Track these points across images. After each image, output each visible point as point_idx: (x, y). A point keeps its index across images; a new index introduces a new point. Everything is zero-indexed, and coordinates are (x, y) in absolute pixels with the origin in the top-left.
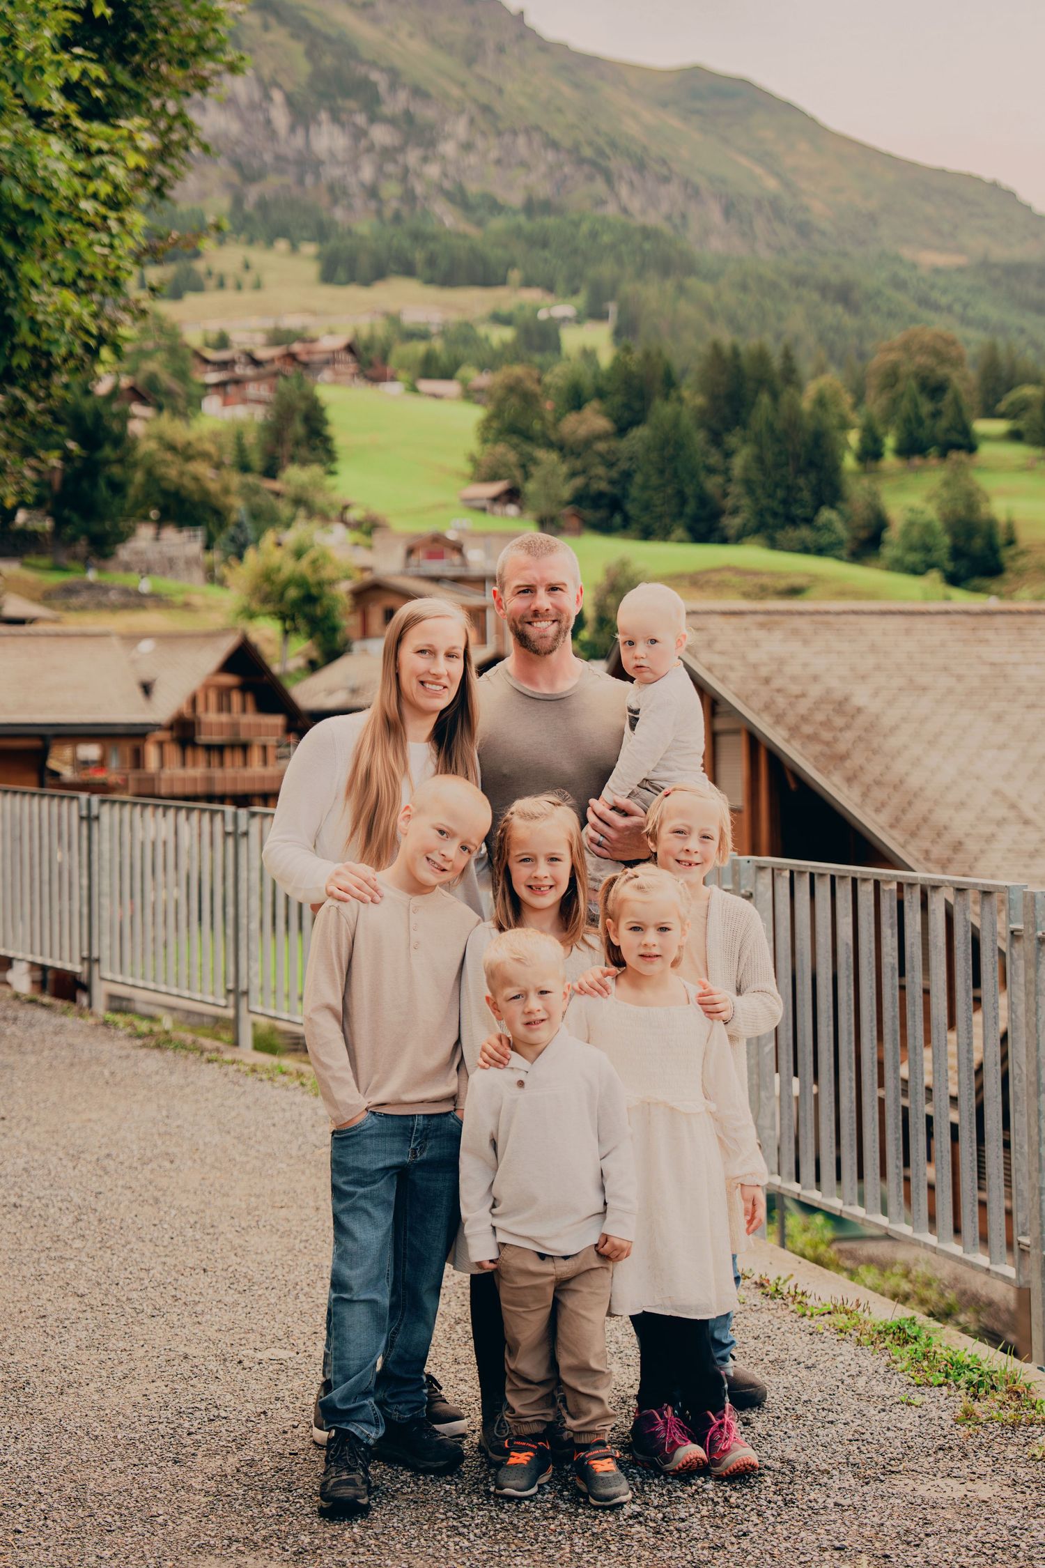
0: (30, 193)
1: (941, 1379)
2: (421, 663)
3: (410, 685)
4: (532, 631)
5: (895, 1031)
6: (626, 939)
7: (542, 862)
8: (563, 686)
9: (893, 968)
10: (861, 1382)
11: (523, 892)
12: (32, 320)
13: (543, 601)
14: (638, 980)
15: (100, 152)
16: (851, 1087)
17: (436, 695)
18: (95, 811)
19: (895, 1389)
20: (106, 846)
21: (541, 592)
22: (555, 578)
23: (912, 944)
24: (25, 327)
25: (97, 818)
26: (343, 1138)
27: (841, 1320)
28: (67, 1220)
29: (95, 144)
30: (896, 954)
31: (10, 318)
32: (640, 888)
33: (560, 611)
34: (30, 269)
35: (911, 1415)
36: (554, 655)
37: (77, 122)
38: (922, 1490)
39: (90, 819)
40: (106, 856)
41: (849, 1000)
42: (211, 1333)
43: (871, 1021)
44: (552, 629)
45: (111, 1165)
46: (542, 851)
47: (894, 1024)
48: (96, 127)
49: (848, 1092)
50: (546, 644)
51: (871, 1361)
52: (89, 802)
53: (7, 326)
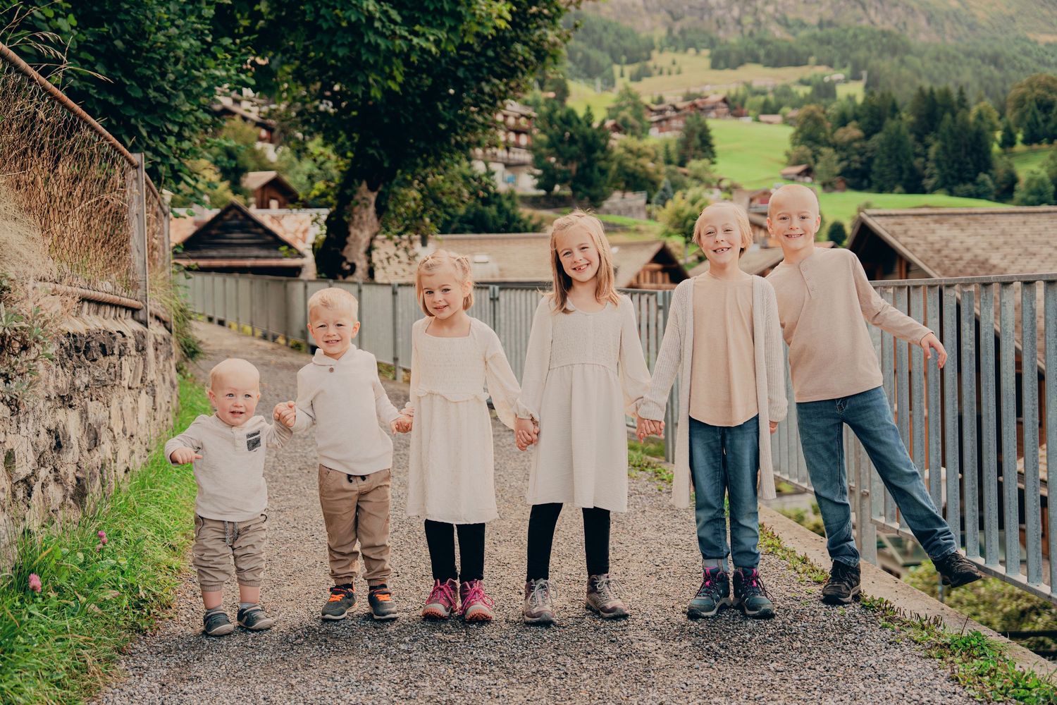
5: (972, 403)
9: (971, 354)
16: (937, 449)
18: (496, 296)
20: (502, 316)
23: (986, 333)
24: (468, 19)
25: (498, 299)
30: (973, 343)
31: (460, 12)
39: (494, 300)
40: (503, 321)
41: (937, 381)
43: (953, 396)
47: (971, 397)
49: (935, 452)
52: (494, 289)
53: (459, 18)
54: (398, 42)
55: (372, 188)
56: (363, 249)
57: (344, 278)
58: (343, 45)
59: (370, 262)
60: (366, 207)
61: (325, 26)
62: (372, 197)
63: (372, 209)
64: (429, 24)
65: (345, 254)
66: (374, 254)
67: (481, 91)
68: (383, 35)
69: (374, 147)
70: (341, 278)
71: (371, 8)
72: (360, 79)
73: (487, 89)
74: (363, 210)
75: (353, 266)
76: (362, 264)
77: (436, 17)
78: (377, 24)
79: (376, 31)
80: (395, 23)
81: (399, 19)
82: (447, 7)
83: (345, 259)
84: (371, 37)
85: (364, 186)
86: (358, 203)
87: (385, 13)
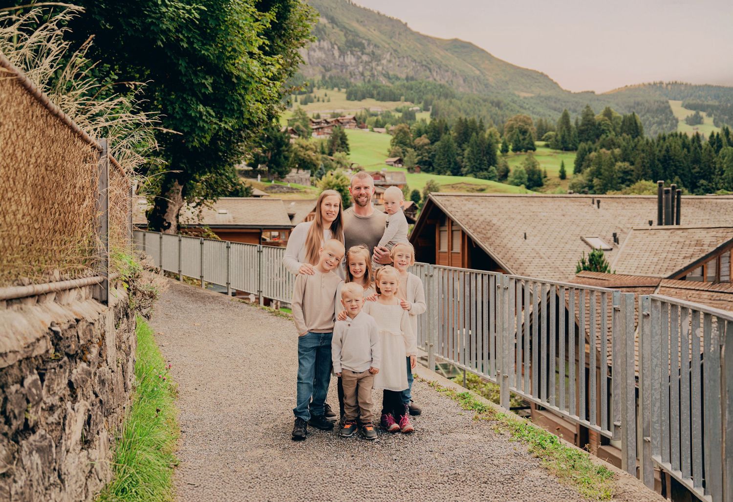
0: (248, 76)
1: (471, 408)
2: (327, 208)
3: (324, 214)
4: (360, 200)
6: (382, 287)
7: (357, 265)
8: (368, 215)
9: (468, 295)
10: (449, 409)
11: (353, 273)
12: (249, 111)
13: (363, 191)
14: (384, 297)
15: (269, 64)
17: (331, 217)
19: (459, 411)
20: (264, 260)
21: (362, 189)
22: (366, 185)
24: (246, 113)
25: (262, 251)
26: (301, 339)
27: (448, 393)
28: (241, 361)
29: (267, 62)
31: (243, 111)
32: (386, 272)
33: (367, 194)
34: (247, 97)
35: (461, 418)
36: (366, 207)
37: (262, 56)
38: (458, 437)
39: (260, 251)
40: (264, 262)
41: (457, 306)
42: (274, 392)
43: (462, 310)
44: (365, 199)
45: (256, 347)
46: (357, 262)
48: (268, 58)
50: (364, 203)
51: (454, 403)
52: (260, 246)
53: (242, 113)
54: (214, 126)
55: (180, 184)
56: (175, 215)
57: (164, 230)
58: (187, 126)
59: (178, 222)
60: (178, 193)
61: (178, 117)
62: (181, 188)
63: (180, 194)
64: (227, 116)
65: (165, 218)
66: (180, 218)
67: (241, 136)
68: (206, 122)
69: (184, 163)
70: (162, 230)
71: (202, 110)
72: (191, 140)
73: (243, 135)
74: (176, 195)
75: (170, 224)
76: (174, 223)
77: (231, 113)
78: (204, 117)
79: (204, 121)
80: (213, 117)
81: (213, 114)
82: (236, 108)
83: (165, 220)
84: (201, 123)
85: (177, 183)
86: (173, 191)
87: (208, 112)
